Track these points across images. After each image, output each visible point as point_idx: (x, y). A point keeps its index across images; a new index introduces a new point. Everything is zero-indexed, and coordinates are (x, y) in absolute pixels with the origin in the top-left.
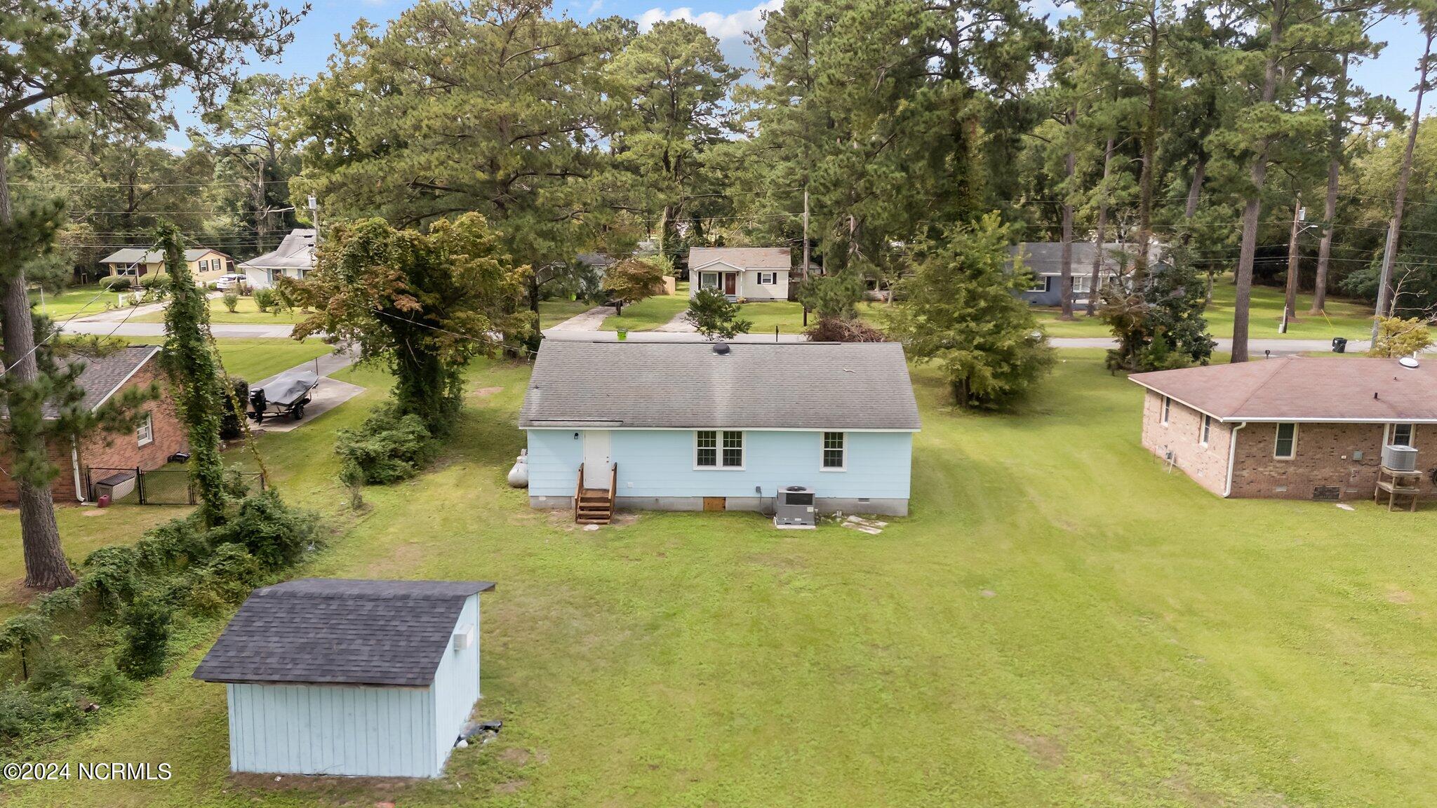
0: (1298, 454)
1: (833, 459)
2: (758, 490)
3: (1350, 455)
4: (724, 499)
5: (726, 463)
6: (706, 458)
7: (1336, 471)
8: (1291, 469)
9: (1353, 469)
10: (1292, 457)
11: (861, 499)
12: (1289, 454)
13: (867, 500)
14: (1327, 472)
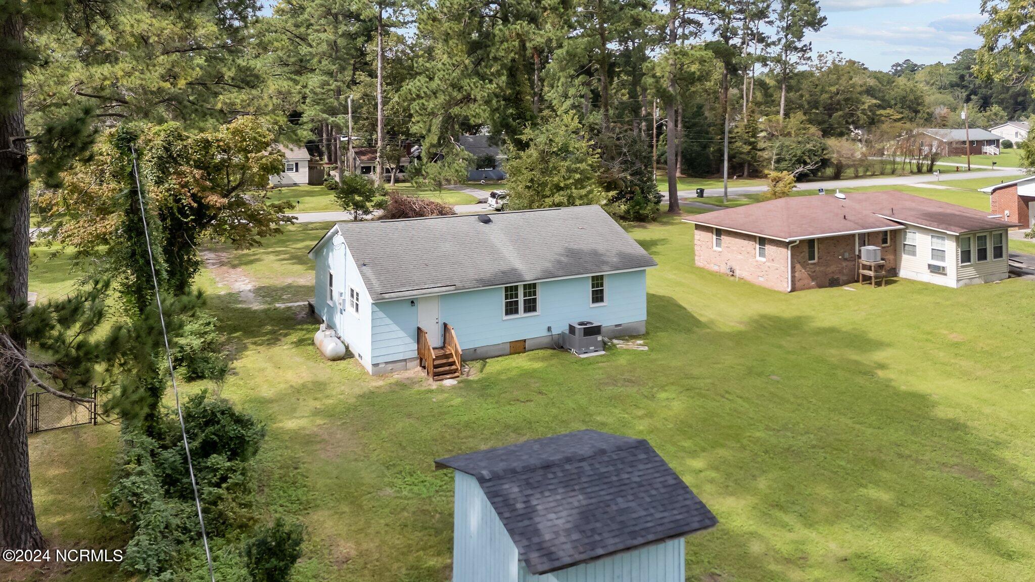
0: (819, 258)
1: (598, 297)
2: (549, 329)
3: (843, 255)
4: (525, 341)
5: (525, 311)
6: (511, 309)
7: (837, 267)
8: (817, 269)
9: (844, 264)
10: (816, 261)
11: (616, 326)
12: (814, 259)
13: (620, 325)
14: (833, 268)
